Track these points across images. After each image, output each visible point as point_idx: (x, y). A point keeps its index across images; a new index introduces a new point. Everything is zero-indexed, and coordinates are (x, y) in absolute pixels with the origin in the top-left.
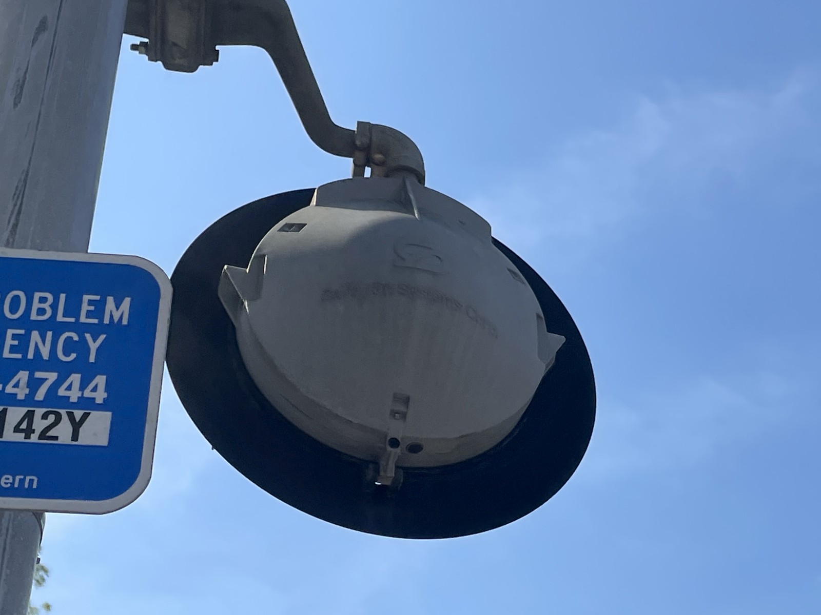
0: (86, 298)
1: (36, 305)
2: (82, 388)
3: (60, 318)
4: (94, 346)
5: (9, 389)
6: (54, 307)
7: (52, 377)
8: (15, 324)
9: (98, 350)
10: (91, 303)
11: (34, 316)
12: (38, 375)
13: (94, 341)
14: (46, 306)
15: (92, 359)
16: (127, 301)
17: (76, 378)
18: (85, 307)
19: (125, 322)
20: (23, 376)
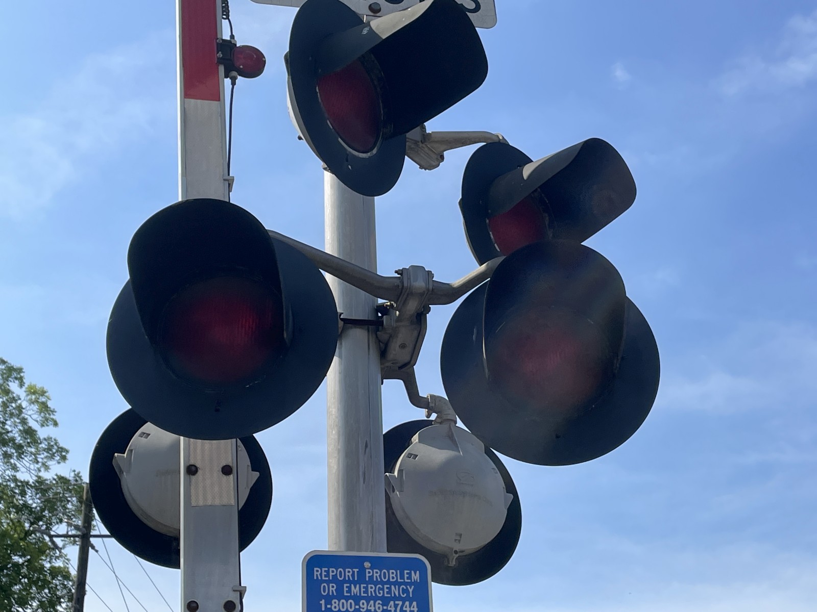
0: (406, 572)
1: (391, 575)
2: (410, 607)
3: (399, 580)
4: (411, 590)
5: (389, 609)
6: (396, 576)
7: (400, 603)
8: (386, 583)
9: (413, 592)
10: (407, 573)
11: (391, 580)
12: (397, 602)
13: (411, 588)
14: (394, 575)
15: (411, 596)
16: (418, 572)
17: (407, 603)
18: (406, 576)
19: (418, 581)
20: (392, 603)
